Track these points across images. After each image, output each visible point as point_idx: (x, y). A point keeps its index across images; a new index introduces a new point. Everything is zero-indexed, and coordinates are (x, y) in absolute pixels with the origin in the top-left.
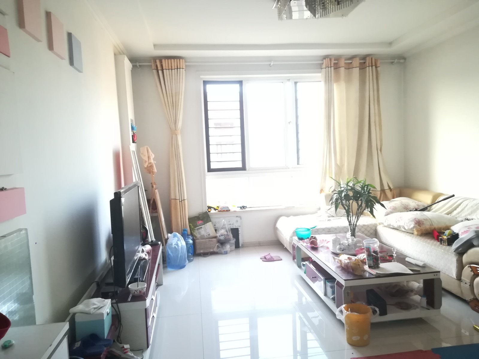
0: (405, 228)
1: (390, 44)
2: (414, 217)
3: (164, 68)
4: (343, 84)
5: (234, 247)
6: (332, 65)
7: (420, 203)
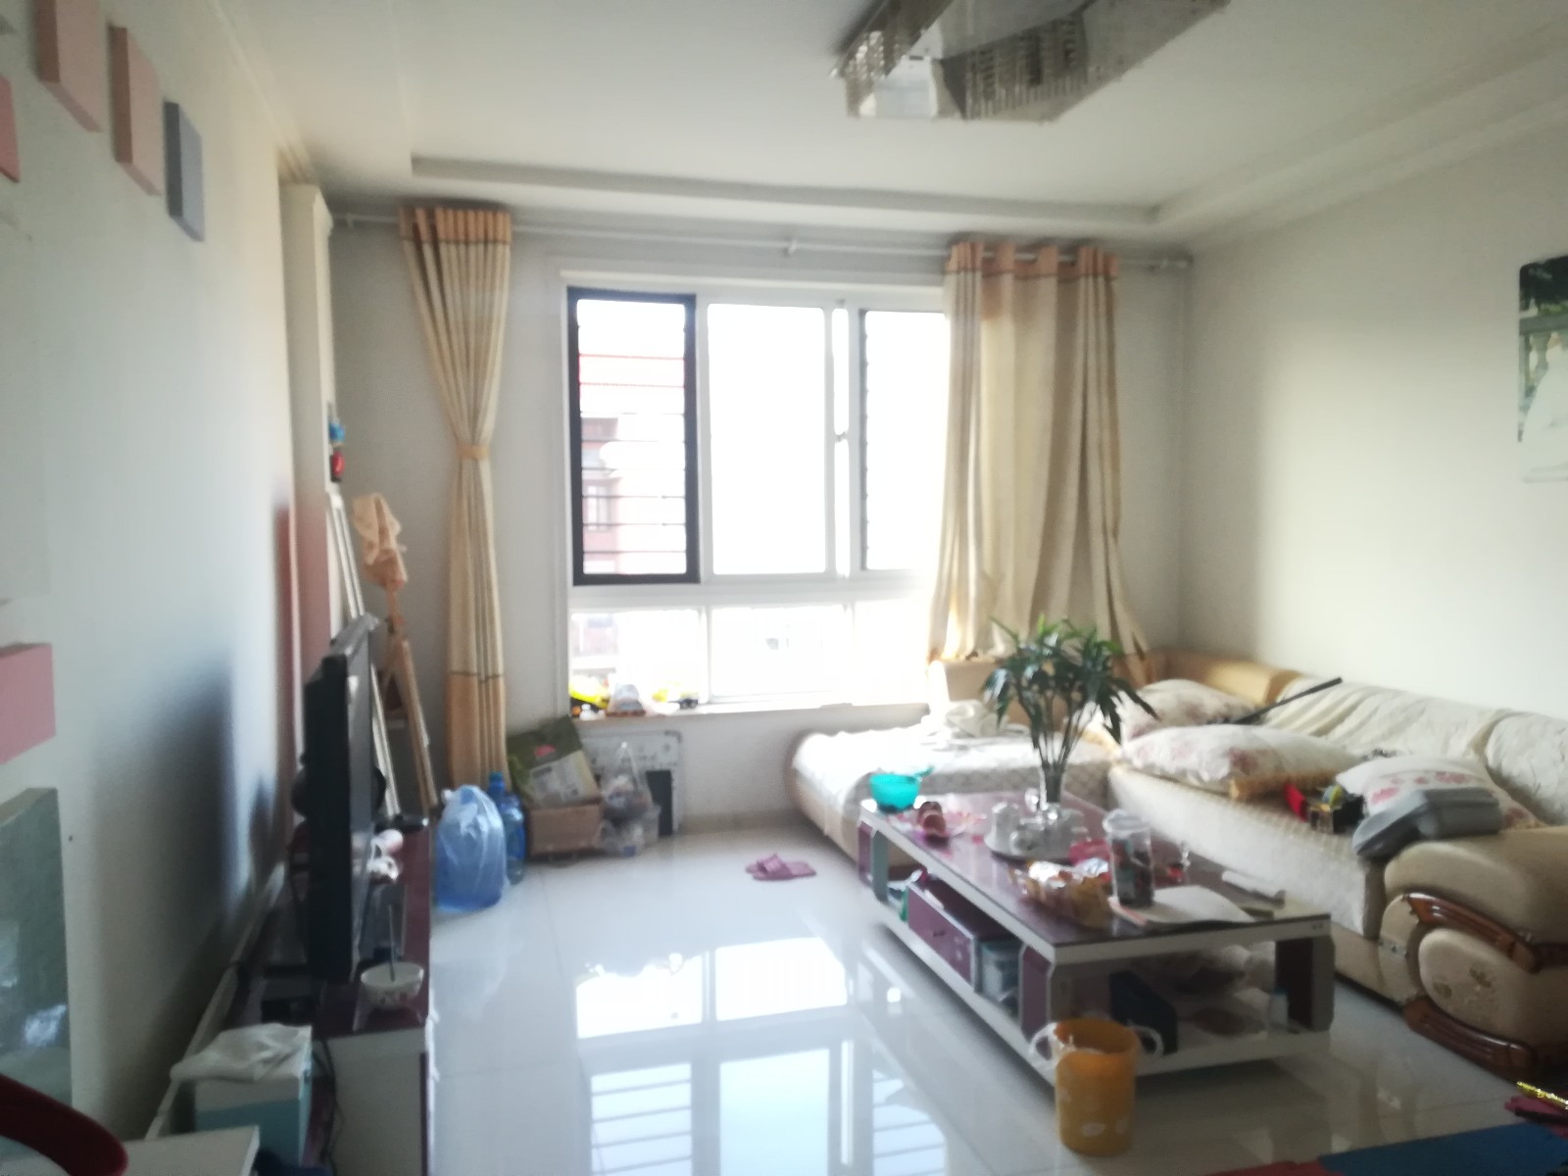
0: (1199, 778)
1: (1153, 211)
2: (1228, 743)
3: (441, 235)
4: (1007, 326)
5: (654, 832)
6: (978, 263)
7: (1233, 701)
